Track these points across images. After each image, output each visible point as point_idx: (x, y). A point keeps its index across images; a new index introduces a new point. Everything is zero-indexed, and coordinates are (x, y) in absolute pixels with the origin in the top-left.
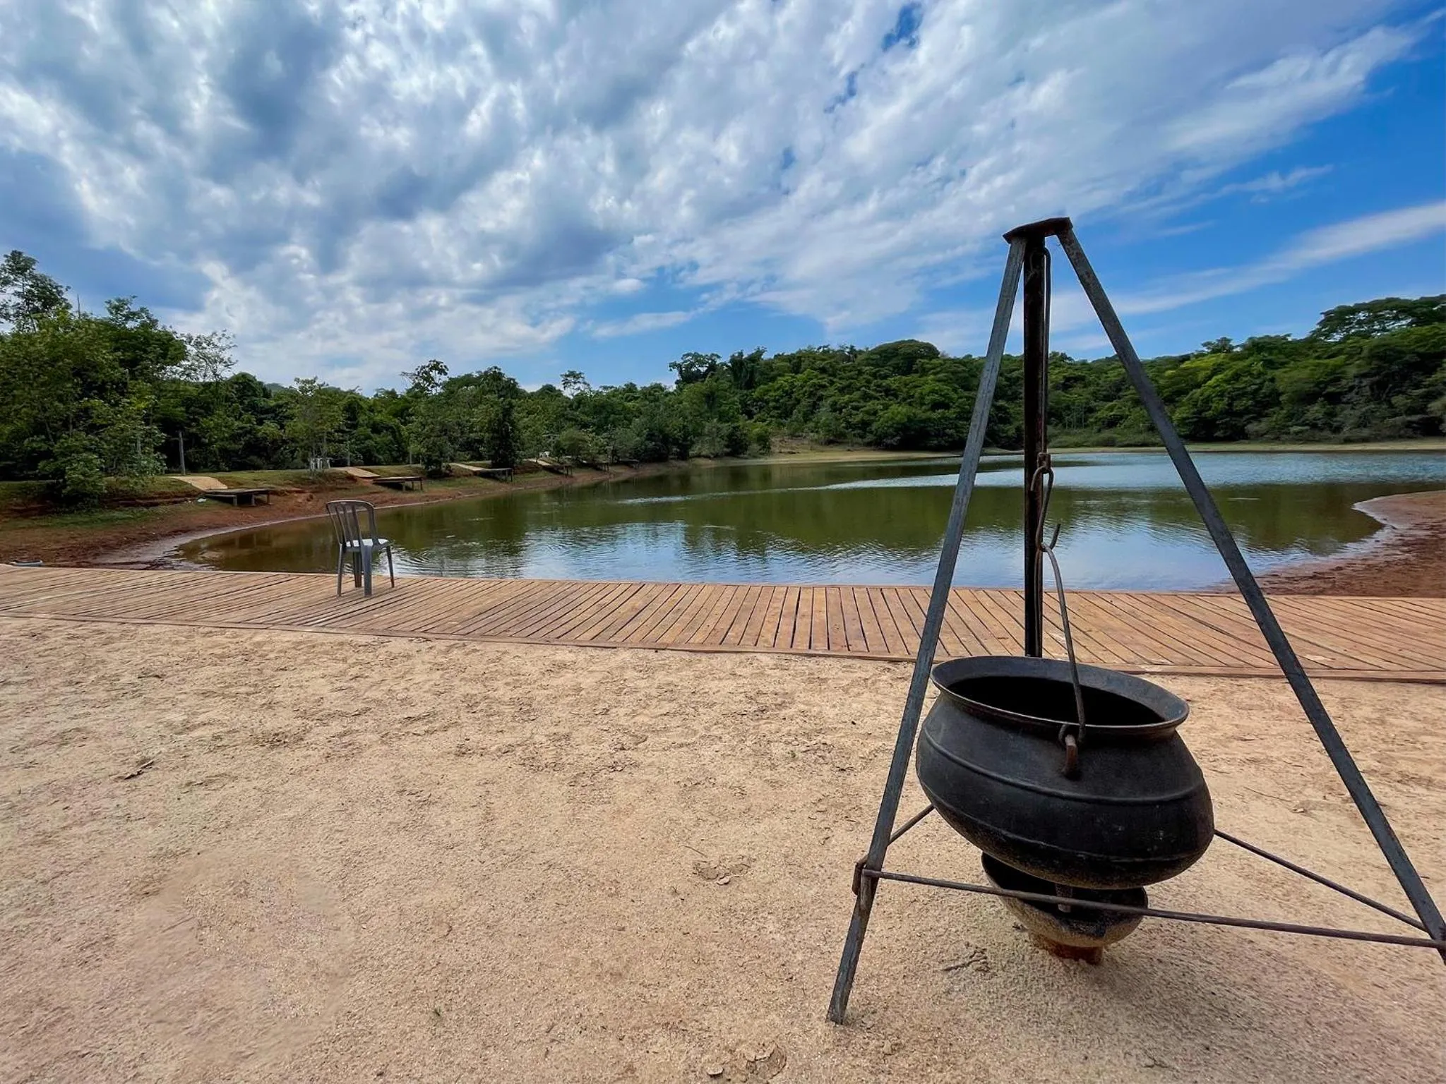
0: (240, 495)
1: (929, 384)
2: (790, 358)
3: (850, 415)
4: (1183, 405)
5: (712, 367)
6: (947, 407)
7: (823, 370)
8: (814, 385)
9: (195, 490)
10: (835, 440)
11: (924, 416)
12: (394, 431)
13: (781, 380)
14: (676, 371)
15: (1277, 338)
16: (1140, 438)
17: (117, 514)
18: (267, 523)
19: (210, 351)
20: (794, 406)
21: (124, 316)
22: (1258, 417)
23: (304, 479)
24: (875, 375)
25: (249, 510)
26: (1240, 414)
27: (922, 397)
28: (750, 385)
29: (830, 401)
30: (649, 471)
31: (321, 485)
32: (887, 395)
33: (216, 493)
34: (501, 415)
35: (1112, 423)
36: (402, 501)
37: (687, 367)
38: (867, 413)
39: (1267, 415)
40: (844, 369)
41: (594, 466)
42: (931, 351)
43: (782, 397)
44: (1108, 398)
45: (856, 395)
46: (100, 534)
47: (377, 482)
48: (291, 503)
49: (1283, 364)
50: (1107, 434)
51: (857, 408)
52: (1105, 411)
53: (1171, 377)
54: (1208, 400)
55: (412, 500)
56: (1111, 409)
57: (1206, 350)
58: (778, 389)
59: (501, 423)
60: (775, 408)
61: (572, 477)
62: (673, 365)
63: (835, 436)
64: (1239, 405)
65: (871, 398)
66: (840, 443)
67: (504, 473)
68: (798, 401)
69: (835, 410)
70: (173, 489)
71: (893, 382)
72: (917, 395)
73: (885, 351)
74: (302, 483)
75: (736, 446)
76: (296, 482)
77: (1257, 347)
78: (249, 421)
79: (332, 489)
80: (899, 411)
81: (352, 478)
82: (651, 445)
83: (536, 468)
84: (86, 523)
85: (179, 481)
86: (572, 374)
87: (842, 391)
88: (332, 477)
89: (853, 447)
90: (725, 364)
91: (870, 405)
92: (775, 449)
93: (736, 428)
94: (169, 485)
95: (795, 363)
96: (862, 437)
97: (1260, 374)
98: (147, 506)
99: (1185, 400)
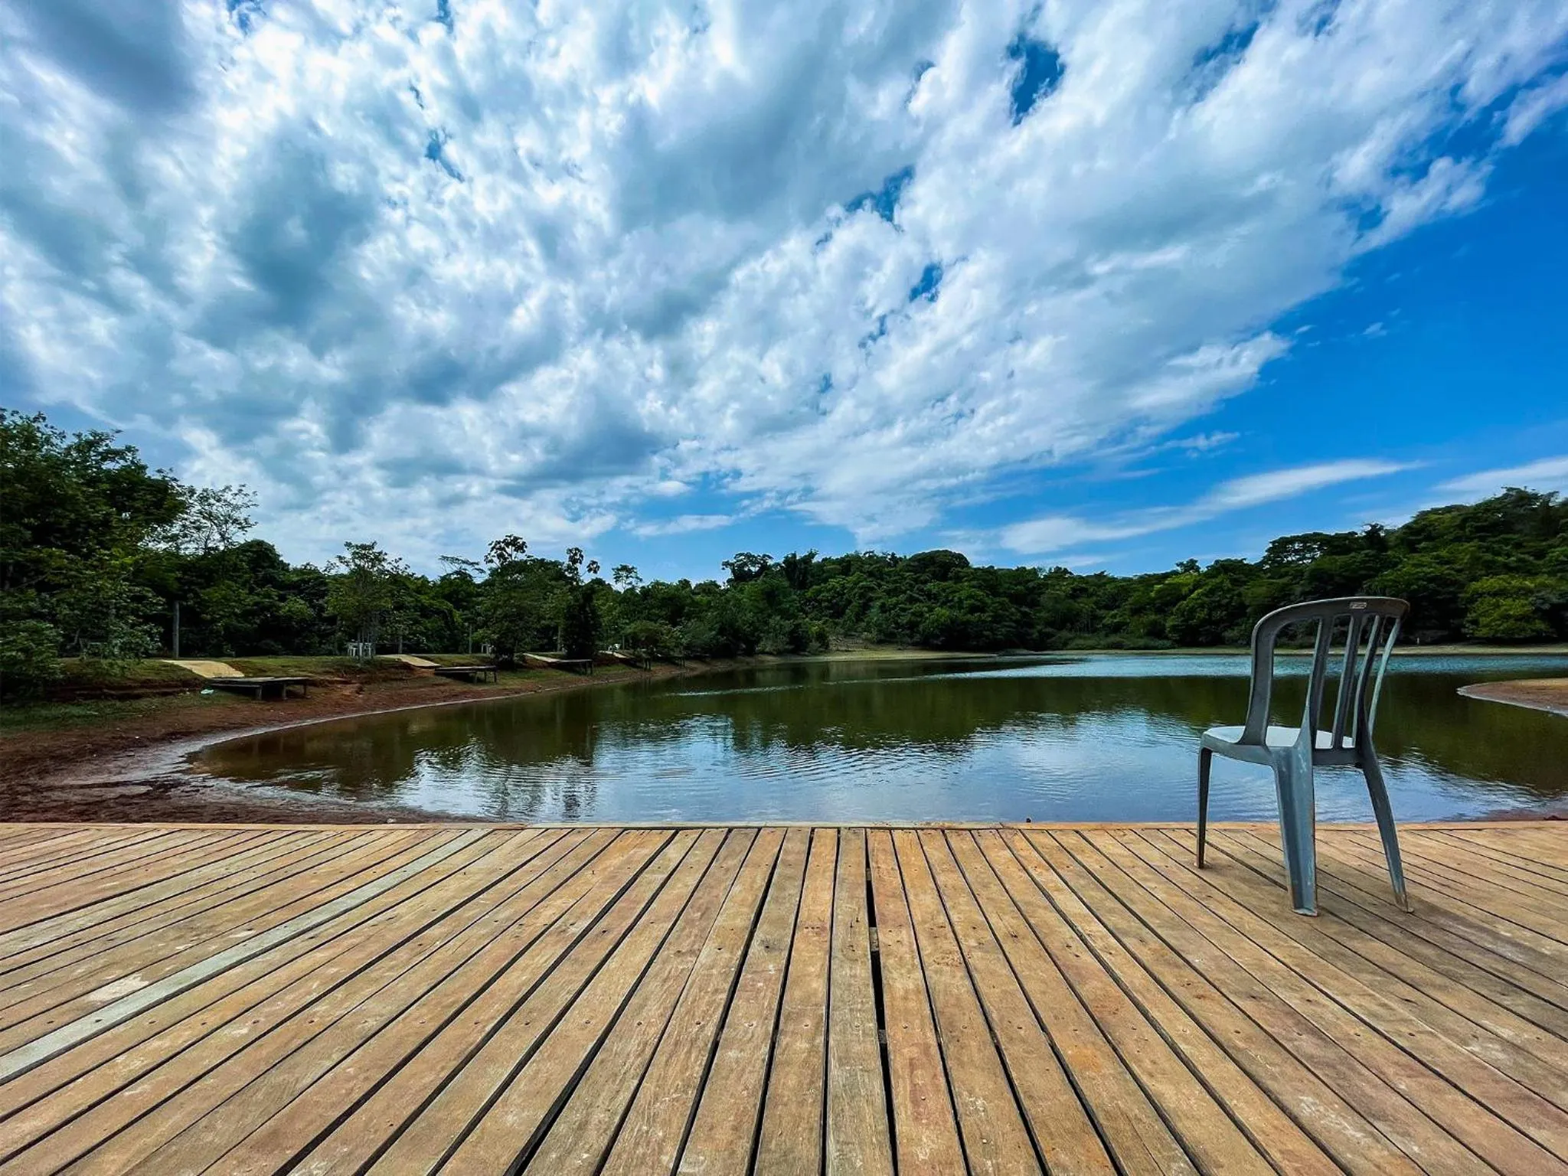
0: (266, 685)
1: (965, 589)
2: (840, 561)
3: (898, 616)
4: (1172, 614)
5: (765, 567)
6: (982, 610)
7: (871, 574)
8: (861, 588)
9: (197, 678)
10: (887, 639)
11: (965, 618)
12: (446, 616)
13: (832, 582)
14: (729, 570)
15: (1236, 561)
16: (1142, 642)
17: (76, 711)
18: (309, 722)
19: (218, 509)
20: (846, 607)
21: (100, 454)
22: (1231, 627)
23: (349, 667)
24: (916, 580)
25: (278, 706)
26: (1217, 623)
27: (961, 601)
28: (803, 585)
29: (878, 603)
30: (721, 666)
31: (370, 674)
32: (930, 600)
33: (230, 682)
34: (582, 601)
35: (1116, 628)
36: (479, 695)
37: (739, 566)
38: (913, 614)
39: (1237, 624)
40: (889, 574)
41: (669, 660)
42: (961, 560)
43: (834, 597)
44: (1108, 608)
45: (902, 597)
46: (42, 740)
47: (438, 672)
48: (336, 696)
49: (1245, 583)
50: (1114, 638)
51: (904, 610)
52: (1109, 618)
53: (1159, 591)
54: (1192, 611)
55: (488, 693)
56: (1114, 616)
57: (1179, 568)
58: (830, 590)
59: (582, 607)
60: (827, 608)
61: (650, 670)
62: (727, 564)
63: (885, 635)
64: (1218, 614)
65: (917, 600)
66: (890, 643)
67: (584, 664)
68: (849, 602)
69: (885, 612)
70: (164, 676)
71: (932, 586)
72: (956, 599)
73: (923, 559)
74: (349, 672)
75: (798, 643)
76: (338, 670)
77: (1223, 568)
78: (269, 596)
79: (385, 680)
80: (942, 613)
81: (407, 667)
82: (722, 639)
83: (612, 661)
84: (19, 723)
85: (172, 665)
86: (624, 568)
87: (889, 593)
88: (382, 666)
89: (903, 646)
90: (778, 564)
91: (916, 607)
92: (832, 647)
93: (798, 626)
94: (158, 671)
95: (847, 565)
96: (911, 637)
97: (1229, 590)
98: (121, 698)
99: (1174, 609)
